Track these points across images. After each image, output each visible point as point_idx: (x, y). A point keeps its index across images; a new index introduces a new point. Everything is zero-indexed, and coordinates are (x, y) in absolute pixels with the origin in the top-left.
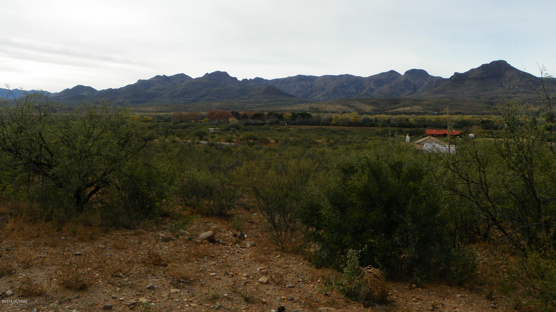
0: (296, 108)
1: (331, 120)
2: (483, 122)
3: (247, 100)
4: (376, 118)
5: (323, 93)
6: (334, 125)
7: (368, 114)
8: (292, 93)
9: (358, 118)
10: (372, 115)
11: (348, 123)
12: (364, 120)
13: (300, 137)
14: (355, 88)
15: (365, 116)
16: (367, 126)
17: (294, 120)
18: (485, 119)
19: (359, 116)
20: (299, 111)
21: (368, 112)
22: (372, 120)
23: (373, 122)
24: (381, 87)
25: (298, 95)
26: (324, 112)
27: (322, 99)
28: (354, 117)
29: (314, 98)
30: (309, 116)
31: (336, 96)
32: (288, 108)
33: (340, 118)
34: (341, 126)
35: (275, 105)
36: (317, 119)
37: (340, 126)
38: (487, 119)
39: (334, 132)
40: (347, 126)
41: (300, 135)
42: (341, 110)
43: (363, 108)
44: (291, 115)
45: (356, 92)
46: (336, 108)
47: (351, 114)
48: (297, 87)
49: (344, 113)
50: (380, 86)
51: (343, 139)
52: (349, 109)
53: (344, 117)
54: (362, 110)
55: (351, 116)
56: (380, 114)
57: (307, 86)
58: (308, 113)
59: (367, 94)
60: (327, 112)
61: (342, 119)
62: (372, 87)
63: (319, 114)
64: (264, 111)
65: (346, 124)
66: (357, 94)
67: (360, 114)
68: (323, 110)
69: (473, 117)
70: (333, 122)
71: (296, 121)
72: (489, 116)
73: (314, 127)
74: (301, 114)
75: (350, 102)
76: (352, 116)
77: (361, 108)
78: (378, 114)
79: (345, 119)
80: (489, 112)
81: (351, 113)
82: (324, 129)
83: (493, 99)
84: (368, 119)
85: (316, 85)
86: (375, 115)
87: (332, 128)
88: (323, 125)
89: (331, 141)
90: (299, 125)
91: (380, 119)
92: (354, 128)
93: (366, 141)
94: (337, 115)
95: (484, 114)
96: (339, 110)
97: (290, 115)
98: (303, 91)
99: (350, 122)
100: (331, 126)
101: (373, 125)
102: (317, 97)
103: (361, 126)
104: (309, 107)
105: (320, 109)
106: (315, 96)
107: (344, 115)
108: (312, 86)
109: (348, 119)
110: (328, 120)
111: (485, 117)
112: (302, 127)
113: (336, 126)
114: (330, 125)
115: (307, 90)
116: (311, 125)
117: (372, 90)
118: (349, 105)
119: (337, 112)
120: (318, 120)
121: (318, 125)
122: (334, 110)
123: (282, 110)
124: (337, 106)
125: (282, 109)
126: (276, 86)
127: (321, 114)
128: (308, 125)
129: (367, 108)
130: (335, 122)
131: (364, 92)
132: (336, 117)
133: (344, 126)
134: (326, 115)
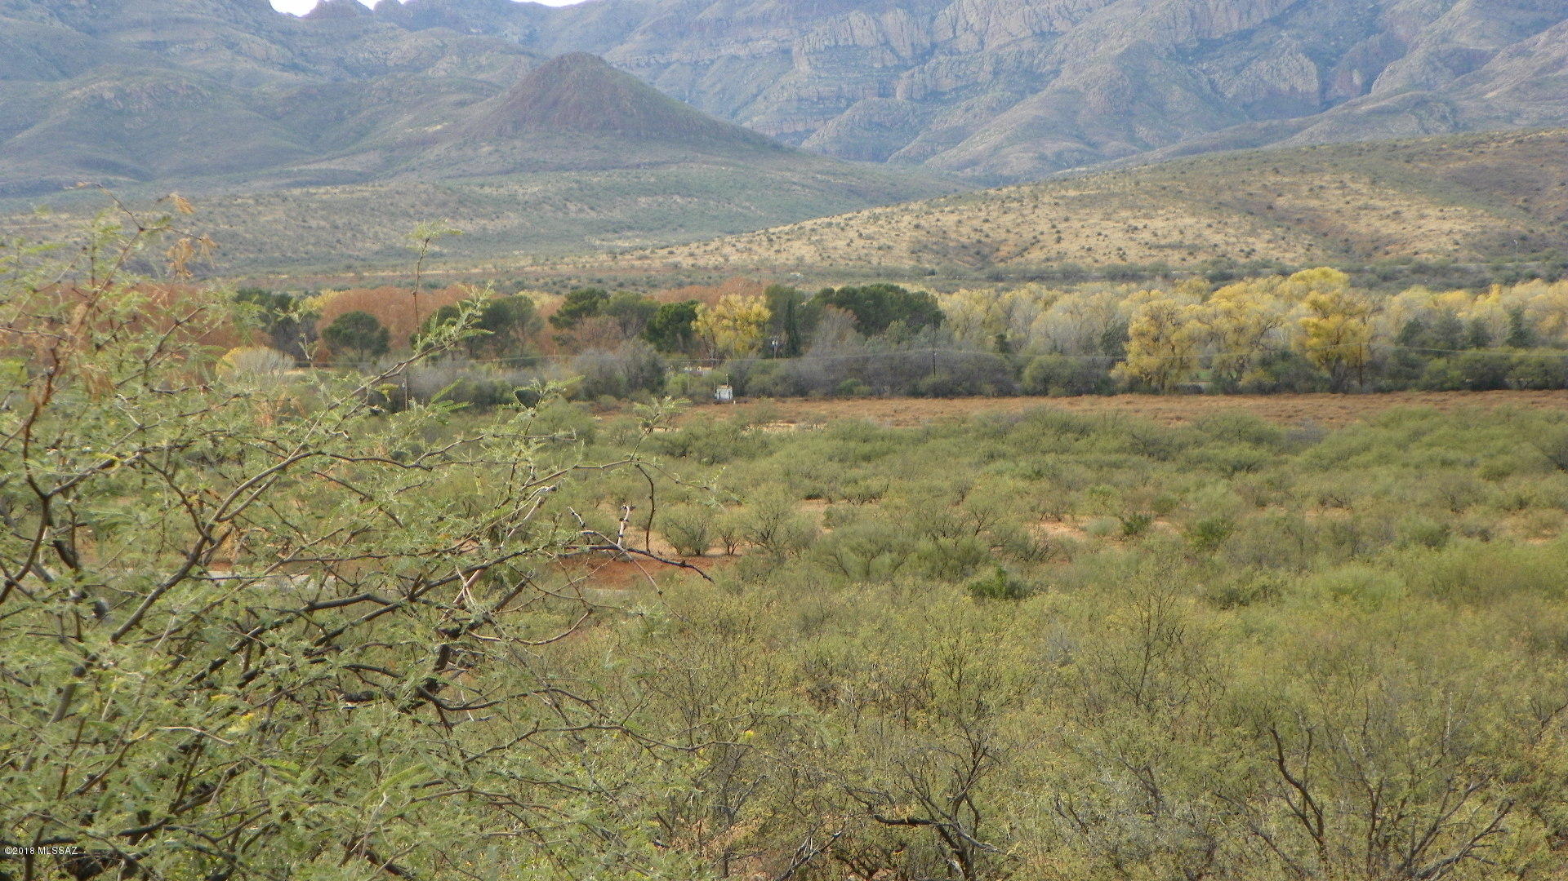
0: (802, 250)
1: (1114, 340)
3: (364, 191)
4: (1517, 315)
5: (1028, 109)
6: (1135, 386)
7: (1441, 275)
8: (756, 120)
9: (1354, 322)
10: (1482, 286)
11: (1265, 363)
12: (1412, 331)
13: (873, 497)
14: (1313, 54)
15: (1415, 299)
16: (1440, 385)
17: (793, 349)
19: (1362, 300)
20: (823, 275)
21: (1432, 260)
22: (1480, 336)
23: (1497, 351)
24: (1543, 37)
25: (809, 132)
26: (1040, 277)
27: (1019, 160)
28: (1317, 306)
29: (953, 155)
30: (923, 314)
31: (1142, 131)
32: (732, 252)
33: (1193, 326)
34: (1211, 392)
35: (618, 229)
36: (991, 341)
37: (1198, 391)
39: (1153, 448)
40: (1261, 390)
41: (875, 484)
42: (1193, 250)
43: (1391, 228)
44: (767, 314)
45: (1325, 87)
46: (1146, 236)
47: (1287, 285)
48: (803, 67)
49: (1221, 278)
50: (1541, 25)
51: (1262, 504)
52: (1261, 246)
53: (1228, 313)
54: (1378, 244)
55: (1292, 299)
56: (1551, 280)
57: (888, 56)
58: (912, 288)
59: (1421, 103)
60: (1072, 276)
61: (1214, 336)
62: (1464, 40)
63: (1007, 296)
64: (520, 286)
65: (1247, 379)
66: (1327, 104)
67: (1371, 286)
68: (1036, 255)
70: (1137, 360)
71: (809, 364)
73: (977, 409)
74: (847, 299)
75: (1271, 179)
76: (1303, 307)
77: (1365, 226)
78: (1533, 277)
79: (1240, 330)
81: (1284, 273)
82: (1065, 427)
84: (1450, 328)
85: (966, 41)
86: (1510, 281)
87: (1141, 412)
88: (1044, 386)
89: (1161, 524)
90: (836, 392)
91: (1551, 321)
92: (1330, 405)
93: (1473, 516)
94: (1162, 298)
96: (1174, 258)
97: (759, 308)
98: (850, 102)
99: (1285, 356)
100: (1112, 394)
101: (1489, 380)
102: (978, 145)
103: (1381, 391)
104: (910, 234)
105: (1004, 250)
106: (957, 136)
107: (1223, 299)
108: (930, 52)
109: (1263, 332)
110: (1088, 347)
112: (869, 413)
113: (1155, 392)
114: (1105, 388)
115: (885, 92)
116: (942, 392)
117: (1467, 64)
118: (1262, 212)
119: (1167, 276)
120: (1004, 346)
121: (1005, 392)
122: (1135, 255)
123: (676, 266)
124: (1158, 224)
125: (682, 257)
126: (616, 55)
127: (1023, 294)
128: (916, 393)
129: (1431, 224)
130: (1151, 362)
131: (1390, 83)
132: (1155, 317)
133: (1230, 389)
134: (1066, 300)
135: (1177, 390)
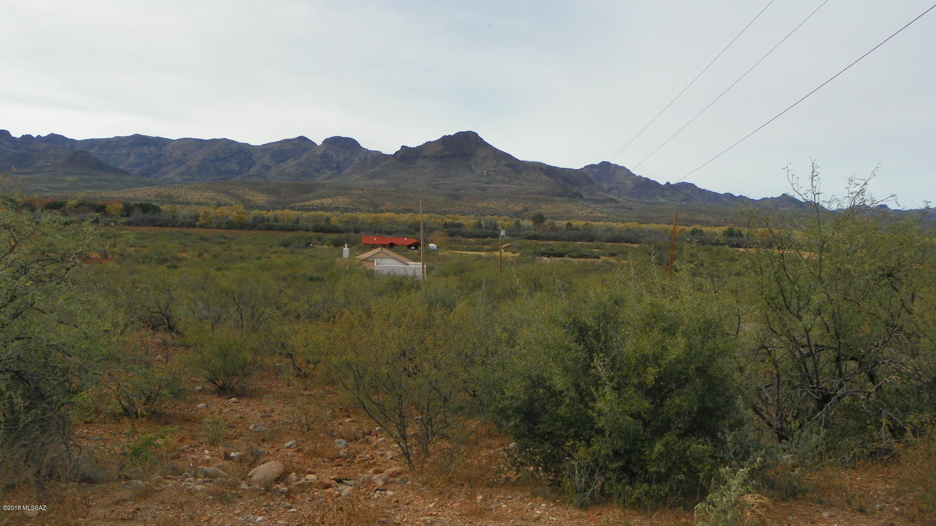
0: (131, 195)
1: (197, 217)
2: (446, 225)
3: (31, 176)
4: (275, 216)
5: (181, 169)
6: (201, 226)
7: (261, 208)
8: (121, 167)
9: (244, 216)
10: (269, 210)
11: (227, 223)
12: (256, 218)
13: (145, 247)
14: (238, 163)
15: (255, 212)
16: (261, 229)
17: (128, 215)
18: (448, 221)
19: (247, 212)
20: (135, 200)
21: (260, 204)
22: (268, 220)
23: (271, 223)
24: (282, 164)
25: (133, 170)
26: (182, 203)
27: (178, 179)
28: (238, 213)
29: (164, 177)
30: (156, 209)
31: (204, 175)
32: (115, 194)
33: (213, 215)
34: (216, 228)
35: (90, 188)
36: (171, 216)
37: (213, 228)
38: (451, 221)
39: (204, 239)
40: (226, 228)
41: (146, 244)
42: (213, 200)
43: (252, 198)
44: (122, 207)
45: (240, 170)
46: (204, 196)
47: (232, 208)
48: (133, 157)
49: (219, 205)
50: (282, 161)
51: (226, 251)
52: (227, 200)
53: (220, 213)
54: (249, 201)
55: (232, 211)
56: (282, 210)
57: (152, 157)
58: (154, 204)
59: (259, 174)
60: (188, 204)
61: (217, 217)
62: (267, 163)
63: (175, 207)
64: (67, 199)
65: (223, 226)
66: (241, 173)
67: (248, 209)
68: (181, 199)
69: (430, 218)
70: (201, 221)
71: (132, 218)
72: (454, 216)
73: (167, 230)
74: (140, 206)
75: (229, 187)
76: (235, 212)
77: (247, 197)
78: (278, 209)
79: (222, 216)
80: (453, 209)
81: (231, 205)
82: (186, 234)
83: (457, 190)
84: (263, 218)
85: (168, 154)
86: (274, 210)
87: (202, 232)
88: (182, 225)
89: (205, 254)
90: (138, 225)
91: (282, 217)
92: (240, 232)
93: (266, 254)
94: (207, 209)
95: (445, 213)
96: (209, 201)
97: (121, 206)
98: (142, 165)
99: (231, 222)
100: (196, 227)
101: (270, 228)
102: (170, 176)
103: (249, 229)
104: (155, 193)
105: (174, 197)
106: (165, 173)
107: (219, 210)
108: (160, 156)
109: (227, 217)
110: (191, 218)
111: (448, 218)
112: (144, 229)
113: (205, 228)
114: (194, 226)
115: (150, 163)
116: (161, 226)
117: (268, 168)
118: (227, 193)
119: (208, 205)
120: (174, 217)
121: (174, 226)
122: (201, 200)
123: (102, 196)
124: (206, 194)
125: (104, 195)
126: (91, 151)
127: (178, 206)
128: (155, 226)
129: (260, 198)
130: (204, 222)
131: (253, 170)
132: (205, 213)
133: (220, 228)
134: (187, 208)
135: (209, 228)
